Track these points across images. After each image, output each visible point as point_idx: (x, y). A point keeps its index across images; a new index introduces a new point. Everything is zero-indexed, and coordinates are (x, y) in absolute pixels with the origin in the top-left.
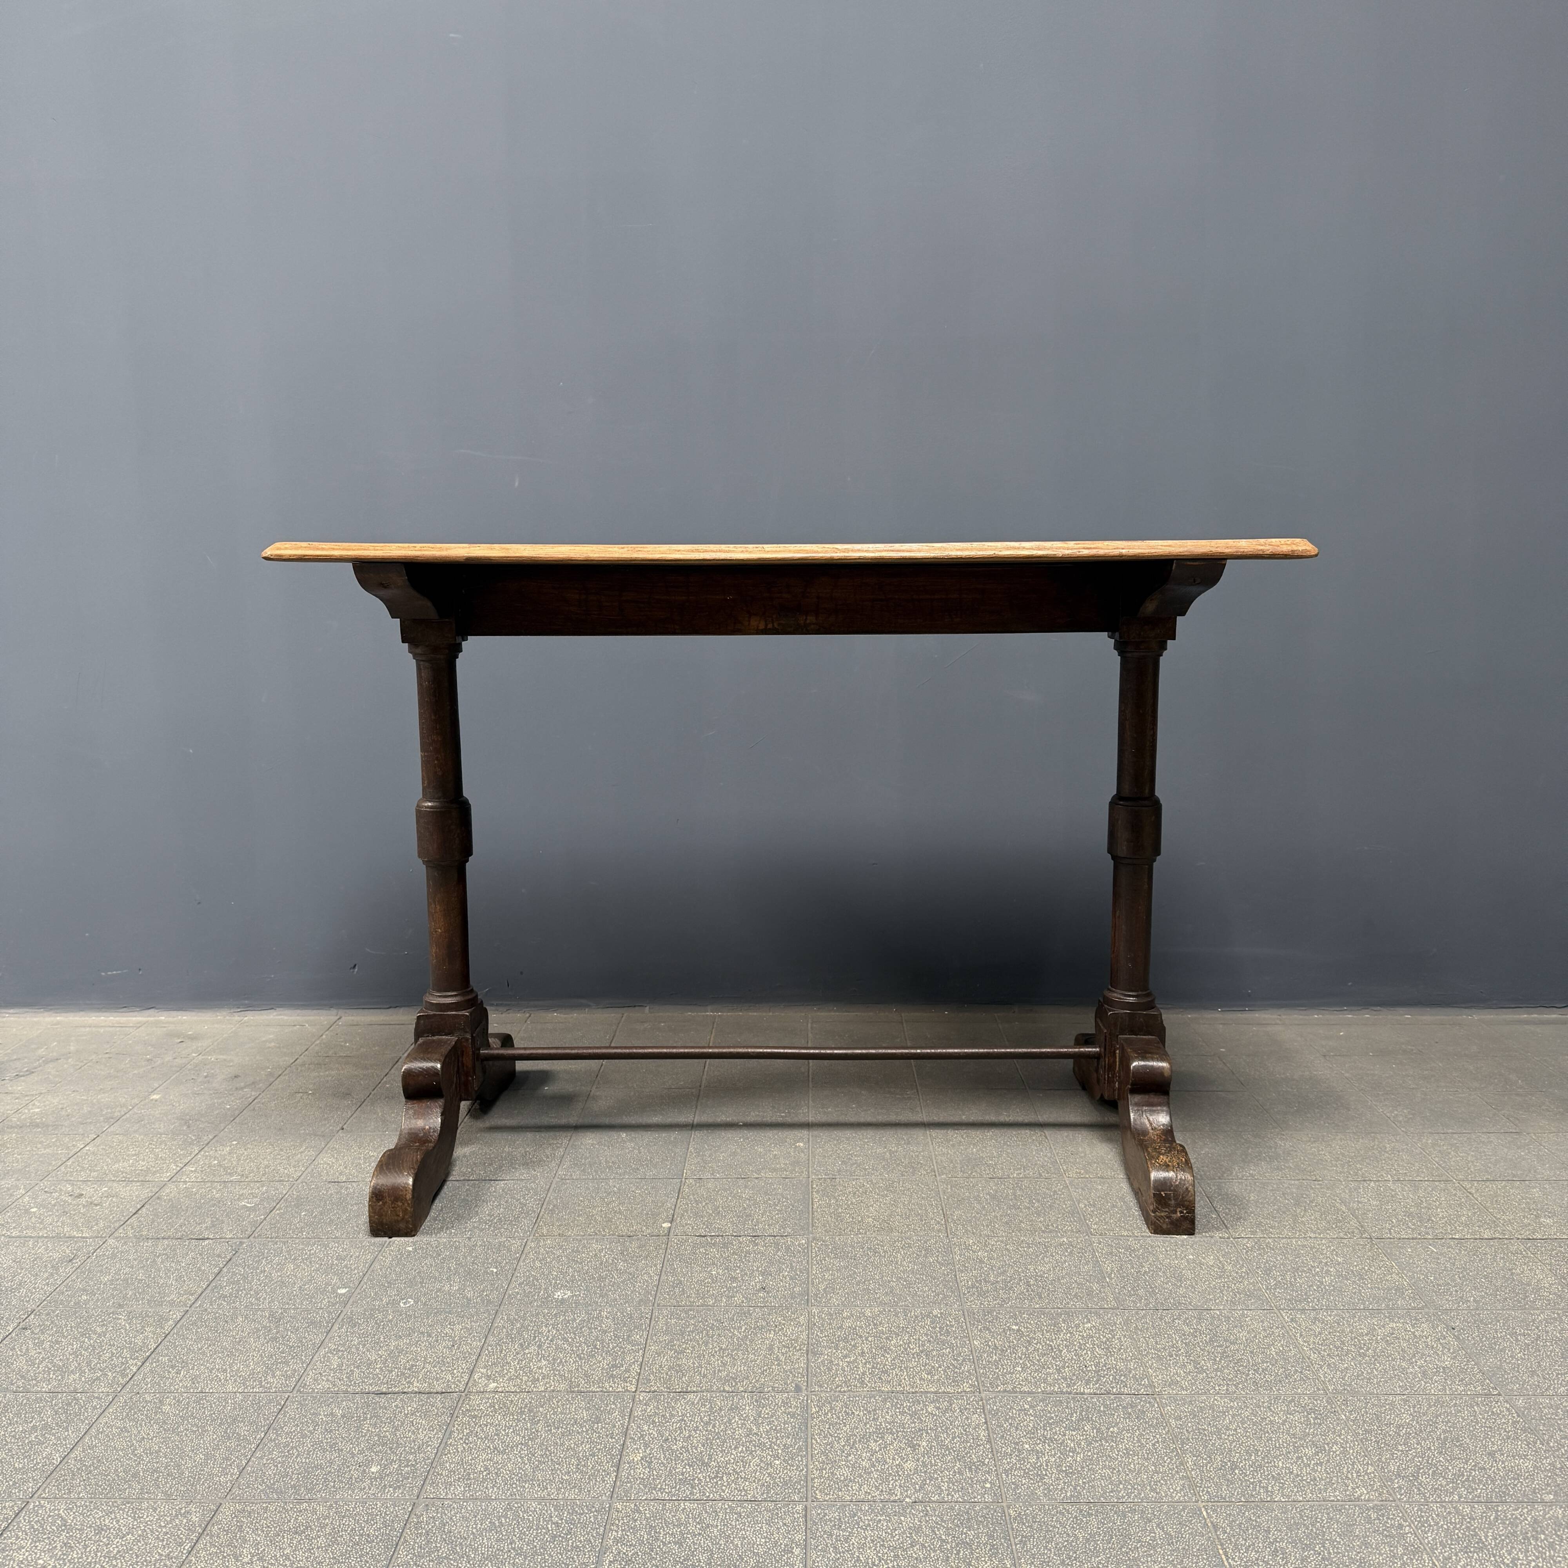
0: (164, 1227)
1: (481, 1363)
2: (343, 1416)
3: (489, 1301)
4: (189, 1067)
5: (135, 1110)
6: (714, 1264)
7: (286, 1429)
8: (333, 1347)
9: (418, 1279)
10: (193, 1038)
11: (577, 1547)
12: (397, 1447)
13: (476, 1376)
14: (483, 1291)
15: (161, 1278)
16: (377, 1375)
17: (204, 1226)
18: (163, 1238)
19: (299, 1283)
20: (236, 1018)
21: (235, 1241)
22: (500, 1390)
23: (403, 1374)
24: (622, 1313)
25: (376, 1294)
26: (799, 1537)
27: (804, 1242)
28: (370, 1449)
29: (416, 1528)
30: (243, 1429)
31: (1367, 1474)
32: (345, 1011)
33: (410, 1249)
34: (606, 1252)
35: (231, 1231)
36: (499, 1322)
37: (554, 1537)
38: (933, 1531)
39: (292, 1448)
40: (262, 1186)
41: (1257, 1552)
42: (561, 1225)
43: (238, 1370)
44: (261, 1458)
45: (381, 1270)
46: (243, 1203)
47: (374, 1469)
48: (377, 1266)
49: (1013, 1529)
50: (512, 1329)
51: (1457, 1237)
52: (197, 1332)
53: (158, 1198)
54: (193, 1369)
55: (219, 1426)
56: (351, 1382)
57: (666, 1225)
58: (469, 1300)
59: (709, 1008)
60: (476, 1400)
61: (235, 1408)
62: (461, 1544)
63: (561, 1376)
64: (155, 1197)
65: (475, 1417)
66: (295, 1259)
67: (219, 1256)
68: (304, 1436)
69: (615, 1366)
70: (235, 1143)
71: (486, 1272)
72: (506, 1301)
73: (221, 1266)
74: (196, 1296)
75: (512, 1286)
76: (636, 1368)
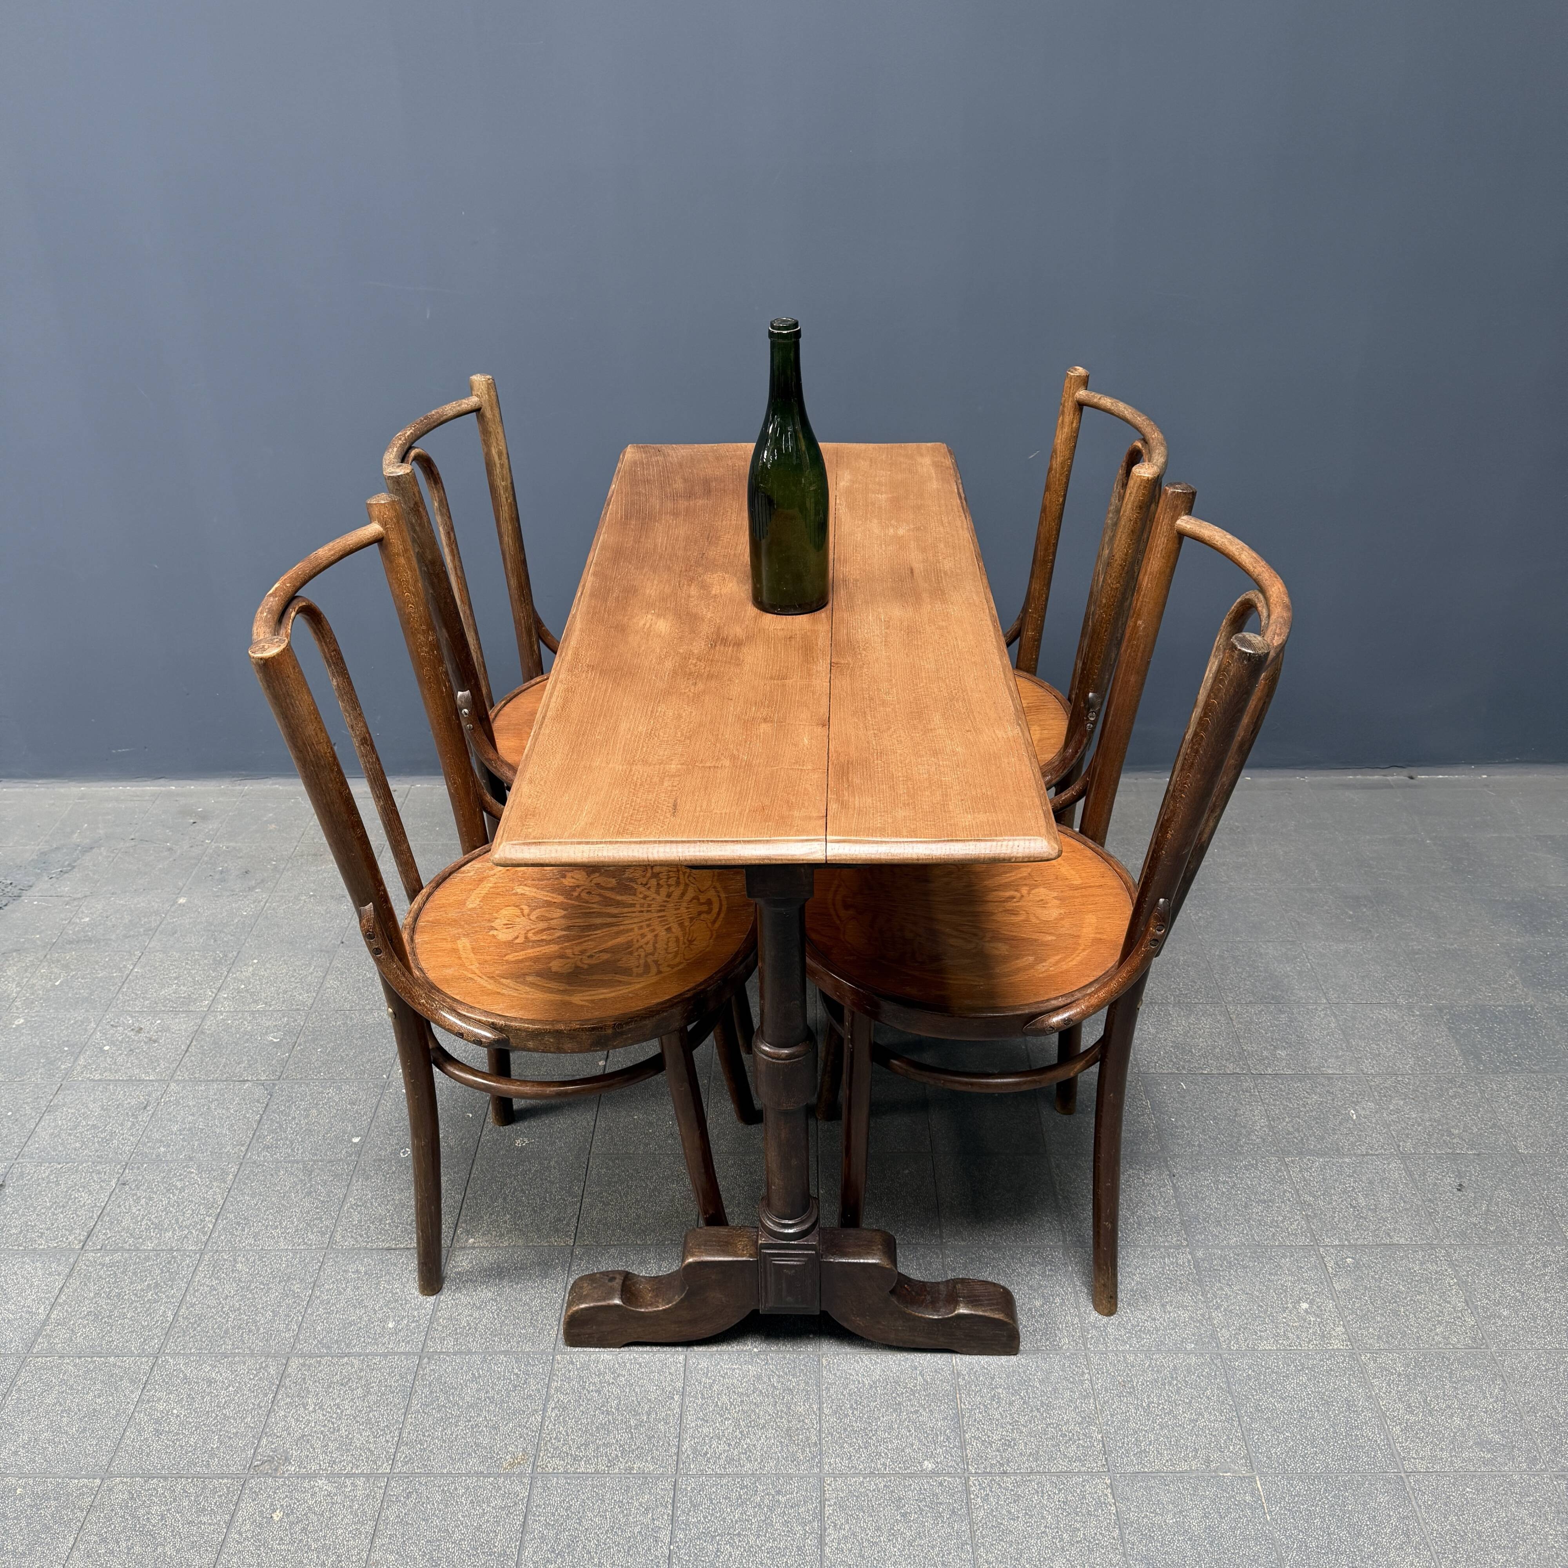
0: (212, 1068)
1: (462, 1218)
2: (366, 1273)
3: (467, 1150)
4: (205, 858)
5: (168, 919)
7: (326, 1286)
8: (353, 1201)
10: (205, 817)
11: (531, 1396)
12: (406, 1304)
13: (459, 1232)
14: (462, 1139)
15: (217, 1126)
16: (387, 1230)
17: (242, 1066)
18: (213, 1081)
19: (323, 1131)
21: (269, 1083)
22: (476, 1245)
23: (406, 1230)
24: (566, 1162)
25: (382, 1142)
26: (679, 1384)
28: (387, 1305)
29: (422, 1380)
30: (296, 1288)
31: (1073, 1325)
35: (264, 1071)
36: (475, 1173)
37: (515, 1387)
39: (332, 1304)
40: (284, 1016)
41: (982, 1397)
42: (520, 1064)
43: (286, 1226)
44: (312, 1314)
45: (384, 1115)
46: (271, 1038)
47: (391, 1325)
48: (380, 1110)
50: (485, 1181)
51: (1206, 1072)
52: (251, 1186)
53: (202, 1032)
54: (253, 1226)
55: (279, 1283)
56: (369, 1238)
57: (601, 1063)
58: (451, 1149)
60: (459, 1256)
61: (288, 1266)
62: (453, 1394)
63: (520, 1231)
64: (200, 1030)
65: (460, 1273)
66: (317, 1105)
67: (258, 1101)
68: (340, 1293)
69: (559, 1220)
70: (255, 961)
71: (464, 1117)
72: (479, 1150)
73: (261, 1112)
74: (245, 1147)
75: (484, 1133)
76: (575, 1220)
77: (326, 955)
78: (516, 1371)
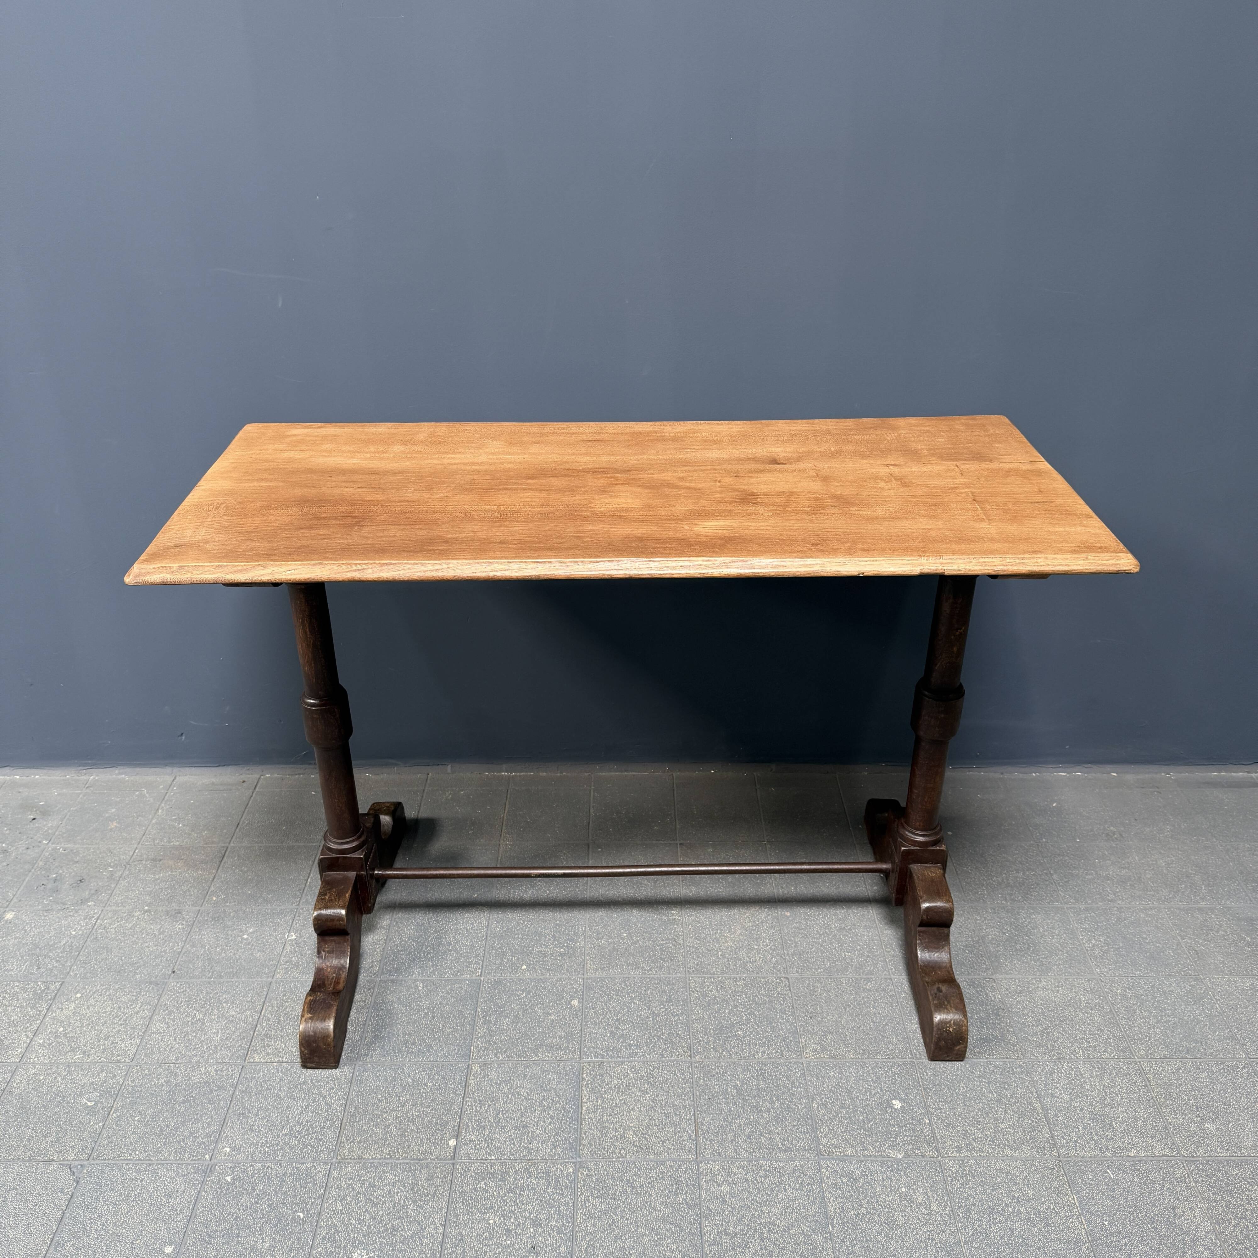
0: (15, 1141)
4: (40, 862)
6: (492, 1207)
10: (45, 812)
17: (49, 1139)
18: (14, 1161)
19: (131, 1235)
21: (76, 1163)
27: (571, 1170)
32: (180, 769)
33: (229, 1179)
34: (399, 1188)
35: (73, 1148)
40: (102, 1072)
42: (361, 1142)
45: (203, 1213)
46: (85, 1100)
48: (199, 1206)
51: (1132, 1155)
53: (10, 1092)
57: (452, 1143)
59: (504, 766)
64: (8, 1089)
66: (128, 1195)
67: (62, 1191)
70: (79, 995)
71: (293, 1218)
73: (64, 1208)
75: (316, 1241)
77: (155, 989)
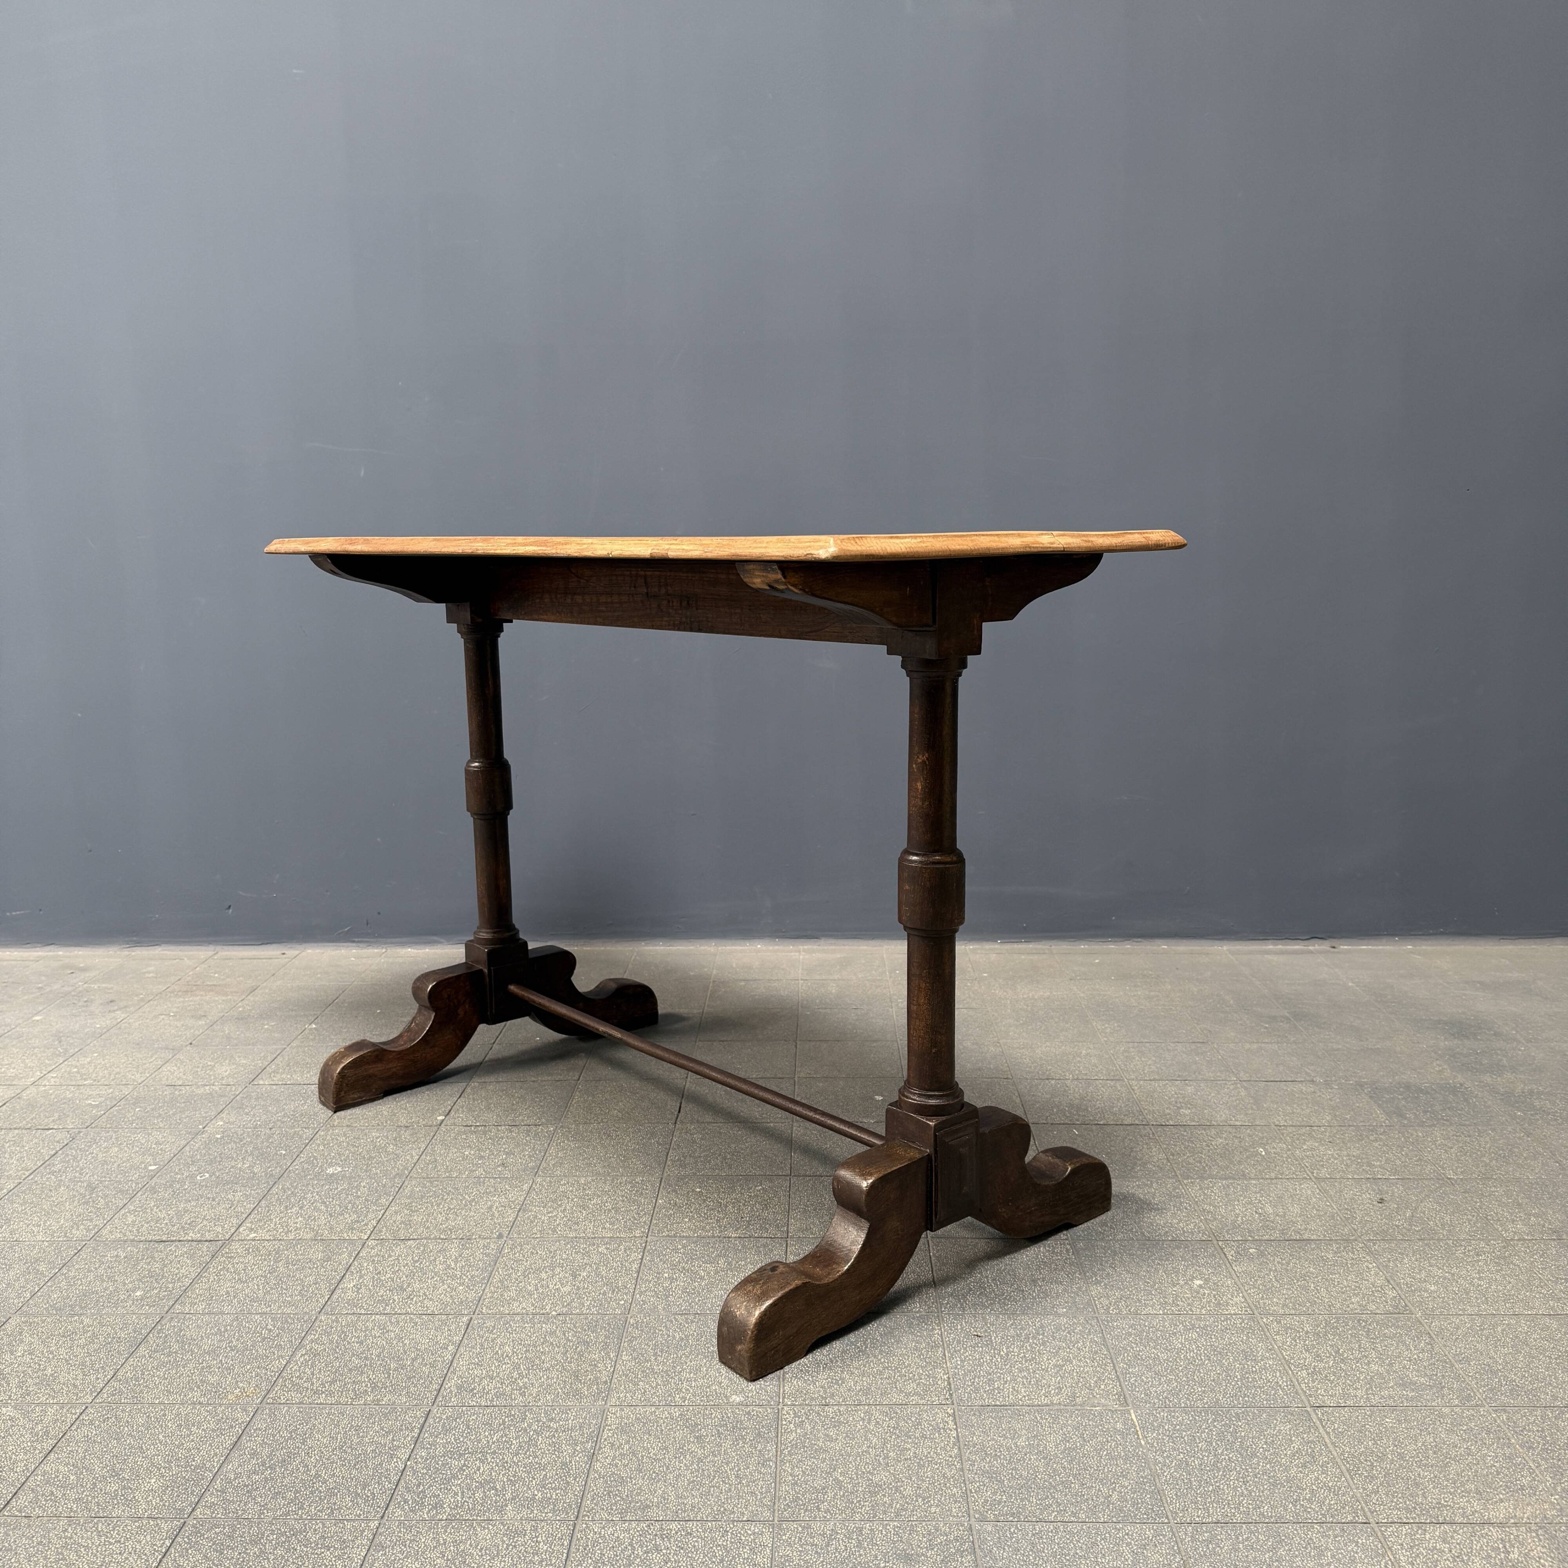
0: (18, 1121)
1: (249, 1220)
2: (125, 1258)
3: (272, 1175)
4: (73, 993)
5: (18, 1029)
6: (469, 1146)
7: (77, 1267)
8: (133, 1208)
9: (218, 1159)
10: (83, 970)
12: (162, 1279)
13: (241, 1229)
14: (269, 1168)
15: (5, 1158)
16: (162, 1228)
17: (51, 1119)
18: (15, 1129)
19: (119, 1162)
20: (126, 952)
21: (74, 1130)
22: (258, 1238)
23: (183, 1227)
24: (378, 1184)
25: (180, 1170)
26: (457, 1339)
27: (551, 1129)
28: (140, 1280)
29: (158, 1333)
30: (42, 1267)
32: (222, 947)
33: (219, 1136)
34: (381, 1139)
35: (73, 1123)
36: (274, 1190)
37: (264, 1339)
38: (564, 1334)
39: (78, 1279)
40: (110, 1089)
43: (50, 1225)
44: (51, 1286)
45: (190, 1152)
46: (89, 1102)
47: (138, 1294)
48: (187, 1148)
49: (627, 1332)
50: (283, 1195)
52: (24, 1198)
53: (19, 1098)
54: (14, 1224)
55: (24, 1264)
56: (139, 1233)
57: (440, 1118)
58: (255, 1174)
60: (235, 1246)
61: (40, 1252)
62: (190, 1343)
63: (310, 1229)
64: (18, 1096)
65: (231, 1257)
66: (120, 1144)
67: (58, 1142)
68: (89, 1271)
69: (357, 1221)
70: (96, 1055)
71: (276, 1154)
72: (285, 1175)
73: (58, 1149)
74: (30, 1172)
75: (295, 1164)
76: (374, 1222)
77: (171, 1051)
78: (270, 1327)
